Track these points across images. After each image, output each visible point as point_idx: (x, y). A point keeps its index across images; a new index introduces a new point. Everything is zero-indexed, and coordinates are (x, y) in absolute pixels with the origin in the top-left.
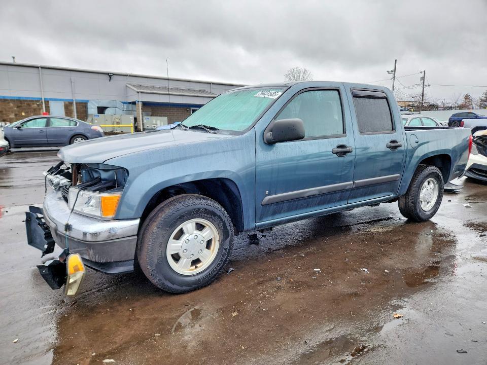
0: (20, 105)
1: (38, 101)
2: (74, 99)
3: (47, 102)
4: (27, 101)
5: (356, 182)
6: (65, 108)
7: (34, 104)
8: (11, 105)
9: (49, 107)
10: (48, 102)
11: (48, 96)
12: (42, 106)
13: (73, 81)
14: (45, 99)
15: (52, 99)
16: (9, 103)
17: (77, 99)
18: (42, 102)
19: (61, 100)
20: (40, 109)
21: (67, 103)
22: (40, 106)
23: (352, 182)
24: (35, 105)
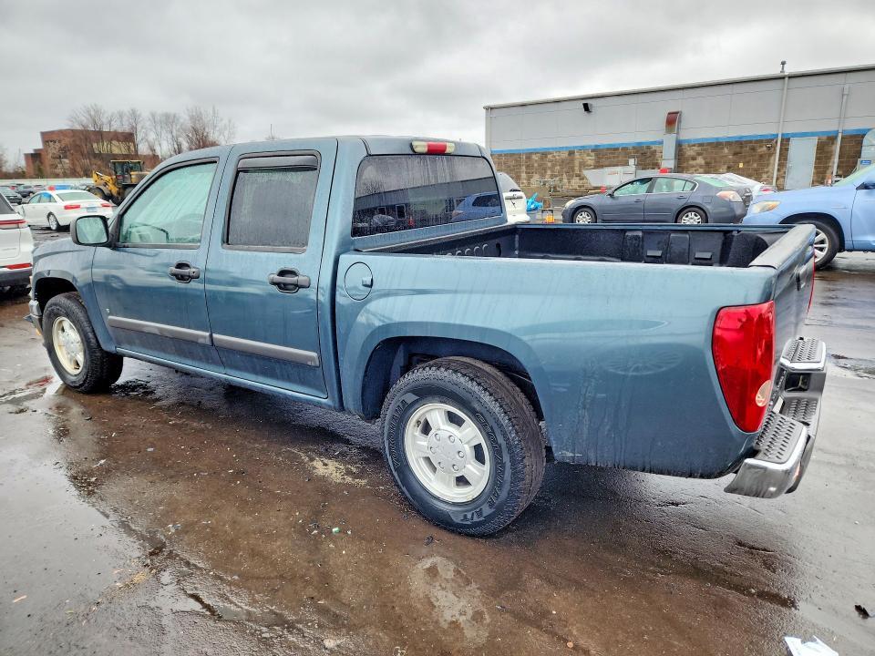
0: (738, 150)
1: (770, 141)
2: (840, 131)
3: (786, 141)
4: (751, 142)
5: (215, 335)
6: (818, 149)
7: (761, 147)
8: (726, 151)
9: (787, 150)
10: (788, 140)
11: (789, 130)
12: (775, 150)
13: (846, 92)
14: (783, 135)
15: (795, 135)
16: (723, 148)
17: (846, 128)
18: (777, 142)
19: (813, 134)
20: (770, 155)
21: (824, 138)
22: (771, 149)
23: (207, 334)
24: (765, 148)
